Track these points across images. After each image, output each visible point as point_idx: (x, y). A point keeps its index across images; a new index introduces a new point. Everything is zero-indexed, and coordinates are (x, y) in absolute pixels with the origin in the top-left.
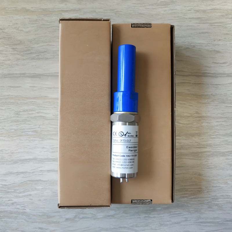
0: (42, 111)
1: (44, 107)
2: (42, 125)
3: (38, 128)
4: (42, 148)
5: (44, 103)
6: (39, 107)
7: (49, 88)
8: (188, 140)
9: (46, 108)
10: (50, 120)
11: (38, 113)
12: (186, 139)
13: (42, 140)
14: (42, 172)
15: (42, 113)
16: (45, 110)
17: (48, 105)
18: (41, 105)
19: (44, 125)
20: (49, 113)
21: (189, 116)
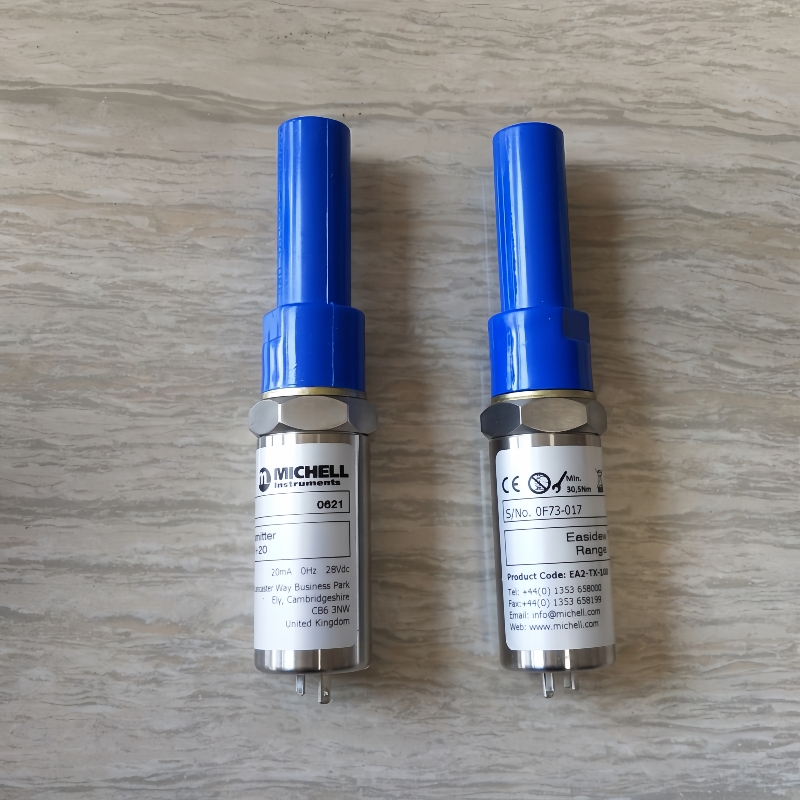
0: (47, 261)
1: (60, 245)
2: (43, 331)
3: (23, 342)
4: (32, 448)
5: (59, 223)
6: (34, 242)
7: (91, 154)
8: (776, 451)
9: (73, 247)
10: (82, 306)
11: (28, 269)
12: (763, 446)
13: (36, 408)
14: (20, 568)
15: (45, 269)
16: (63, 257)
17: (82, 237)
18: (45, 234)
19: (50, 331)
20: (83, 275)
21: (780, 333)
